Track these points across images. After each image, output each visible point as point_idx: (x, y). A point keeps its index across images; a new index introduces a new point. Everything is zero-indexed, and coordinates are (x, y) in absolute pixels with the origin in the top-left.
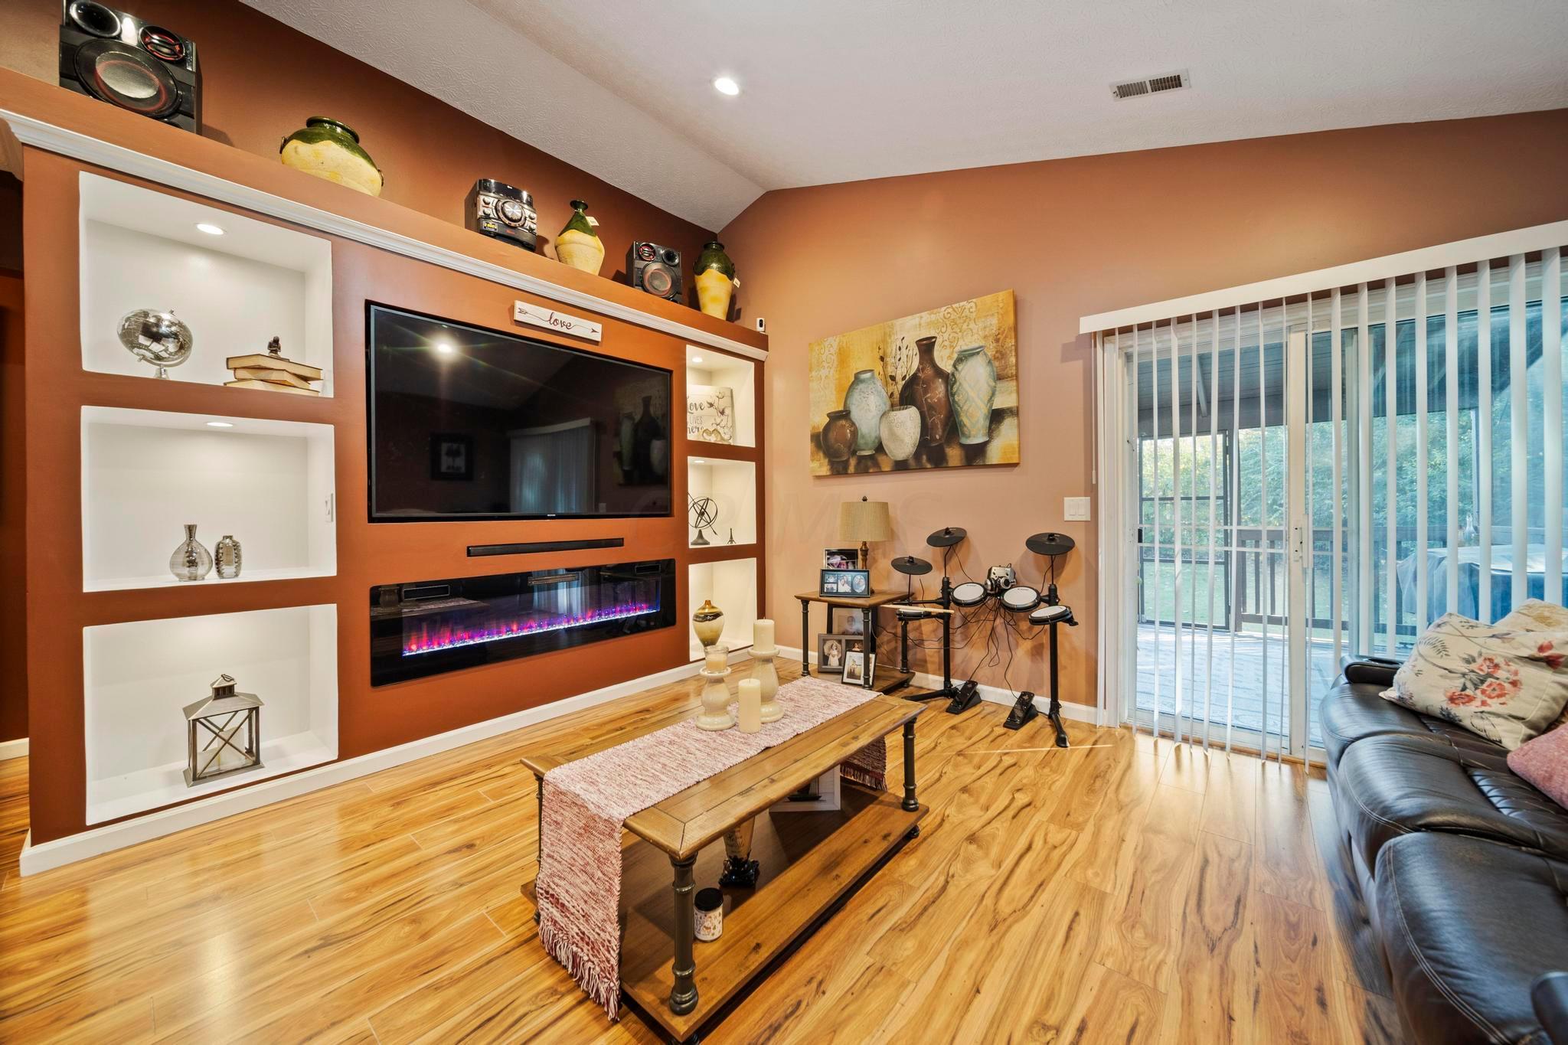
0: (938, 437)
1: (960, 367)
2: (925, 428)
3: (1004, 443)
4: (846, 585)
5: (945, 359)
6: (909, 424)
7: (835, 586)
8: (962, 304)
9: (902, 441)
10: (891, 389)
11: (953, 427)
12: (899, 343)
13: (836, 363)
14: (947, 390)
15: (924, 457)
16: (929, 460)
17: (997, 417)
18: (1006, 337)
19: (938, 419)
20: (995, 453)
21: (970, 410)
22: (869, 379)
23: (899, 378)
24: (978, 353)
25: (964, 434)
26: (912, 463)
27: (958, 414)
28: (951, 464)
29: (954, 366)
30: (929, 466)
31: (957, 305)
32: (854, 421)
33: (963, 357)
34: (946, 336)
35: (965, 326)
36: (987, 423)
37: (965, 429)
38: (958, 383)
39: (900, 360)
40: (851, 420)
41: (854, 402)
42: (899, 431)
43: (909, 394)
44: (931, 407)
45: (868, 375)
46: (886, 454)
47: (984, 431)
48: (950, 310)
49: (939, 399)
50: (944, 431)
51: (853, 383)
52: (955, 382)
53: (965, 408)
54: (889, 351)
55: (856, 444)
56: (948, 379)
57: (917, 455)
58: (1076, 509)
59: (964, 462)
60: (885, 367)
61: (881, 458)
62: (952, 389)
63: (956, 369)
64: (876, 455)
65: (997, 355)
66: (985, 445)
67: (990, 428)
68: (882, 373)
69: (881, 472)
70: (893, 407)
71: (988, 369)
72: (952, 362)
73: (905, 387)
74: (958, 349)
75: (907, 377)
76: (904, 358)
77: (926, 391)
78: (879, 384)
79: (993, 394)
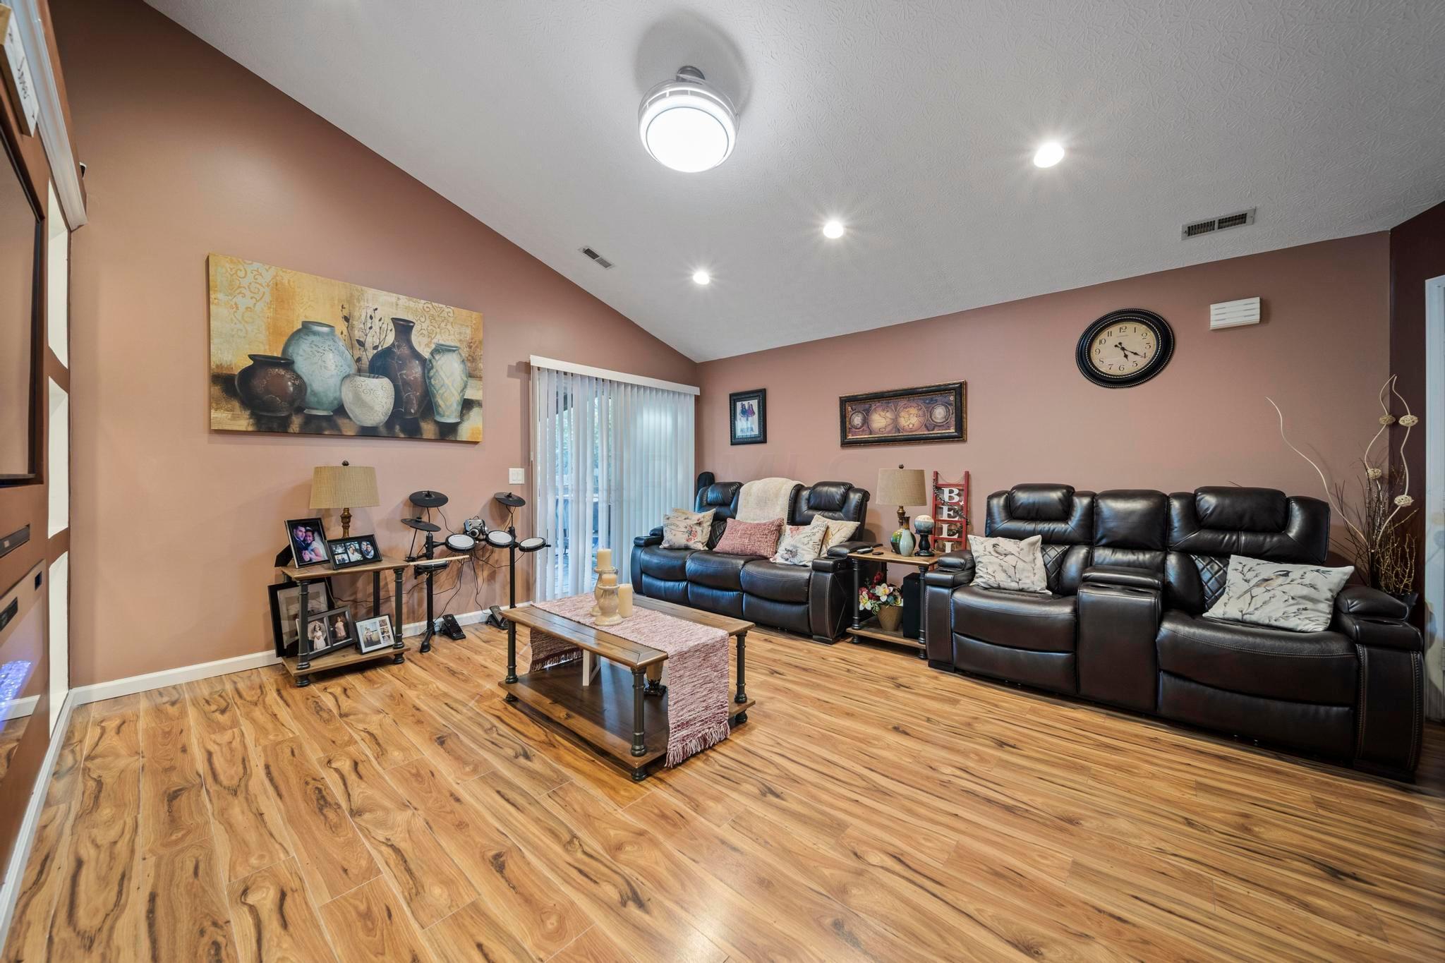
0: (413, 411)
1: (437, 357)
2: (398, 400)
3: (471, 426)
4: (356, 554)
5: (423, 346)
6: (380, 393)
7: (345, 556)
8: (441, 305)
9: (372, 408)
10: (357, 354)
11: (428, 406)
12: (370, 312)
13: (268, 298)
14: (424, 373)
15: (398, 427)
16: (403, 430)
17: (467, 405)
18: (477, 347)
19: (414, 396)
20: (465, 432)
21: (445, 395)
22: (327, 334)
23: (369, 345)
24: (454, 351)
25: (439, 414)
26: (383, 431)
27: (434, 396)
28: (425, 436)
29: (432, 354)
30: (402, 436)
31: (436, 304)
32: (299, 373)
33: (440, 350)
34: (425, 326)
35: (443, 325)
36: (460, 408)
37: (440, 409)
38: (434, 370)
39: (371, 328)
40: (294, 371)
41: (301, 352)
42: (367, 398)
43: (381, 364)
44: (406, 383)
45: (325, 329)
46: (349, 418)
47: (458, 414)
48: (430, 306)
49: (415, 378)
50: (419, 406)
51: (299, 331)
52: (432, 368)
53: (441, 392)
54: (356, 314)
55: (303, 400)
56: (426, 365)
57: (390, 423)
58: (516, 476)
59: (438, 437)
60: (350, 328)
61: (341, 422)
62: (429, 372)
63: (434, 358)
64: (335, 417)
65: (470, 358)
66: (457, 424)
67: (462, 412)
68: (345, 332)
69: (340, 435)
70: (360, 372)
71: (462, 366)
72: (430, 350)
73: (376, 357)
74: (435, 341)
75: (380, 348)
76: (376, 328)
77: (401, 368)
78: (341, 345)
79: (465, 387)
